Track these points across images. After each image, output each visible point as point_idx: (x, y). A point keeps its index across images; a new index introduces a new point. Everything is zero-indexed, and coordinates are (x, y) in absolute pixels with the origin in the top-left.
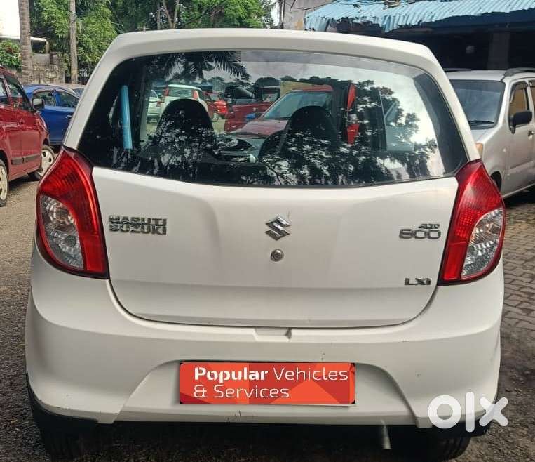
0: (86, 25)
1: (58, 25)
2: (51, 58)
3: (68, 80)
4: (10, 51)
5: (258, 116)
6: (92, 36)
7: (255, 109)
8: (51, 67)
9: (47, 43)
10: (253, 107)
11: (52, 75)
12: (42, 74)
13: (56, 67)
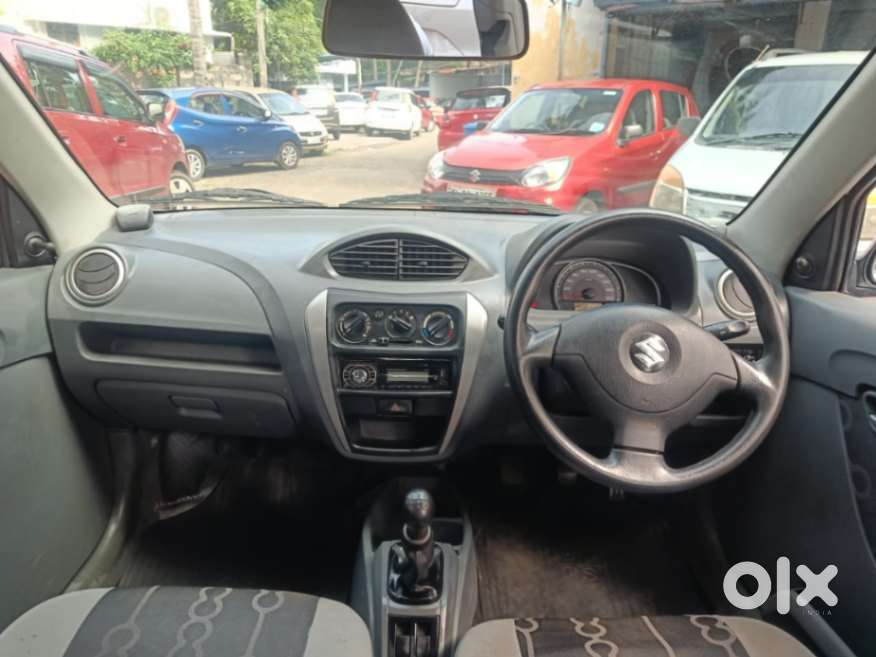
0: (281, 19)
1: (247, 18)
2: (236, 56)
3: (257, 84)
4: (184, 48)
5: (481, 128)
6: (288, 31)
7: (476, 117)
8: (235, 68)
9: (233, 39)
10: (475, 113)
11: (237, 77)
12: (224, 75)
13: (242, 68)
